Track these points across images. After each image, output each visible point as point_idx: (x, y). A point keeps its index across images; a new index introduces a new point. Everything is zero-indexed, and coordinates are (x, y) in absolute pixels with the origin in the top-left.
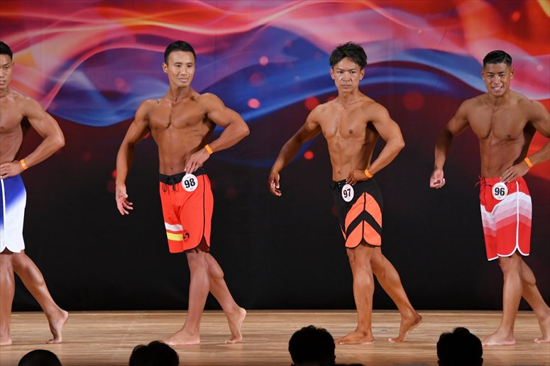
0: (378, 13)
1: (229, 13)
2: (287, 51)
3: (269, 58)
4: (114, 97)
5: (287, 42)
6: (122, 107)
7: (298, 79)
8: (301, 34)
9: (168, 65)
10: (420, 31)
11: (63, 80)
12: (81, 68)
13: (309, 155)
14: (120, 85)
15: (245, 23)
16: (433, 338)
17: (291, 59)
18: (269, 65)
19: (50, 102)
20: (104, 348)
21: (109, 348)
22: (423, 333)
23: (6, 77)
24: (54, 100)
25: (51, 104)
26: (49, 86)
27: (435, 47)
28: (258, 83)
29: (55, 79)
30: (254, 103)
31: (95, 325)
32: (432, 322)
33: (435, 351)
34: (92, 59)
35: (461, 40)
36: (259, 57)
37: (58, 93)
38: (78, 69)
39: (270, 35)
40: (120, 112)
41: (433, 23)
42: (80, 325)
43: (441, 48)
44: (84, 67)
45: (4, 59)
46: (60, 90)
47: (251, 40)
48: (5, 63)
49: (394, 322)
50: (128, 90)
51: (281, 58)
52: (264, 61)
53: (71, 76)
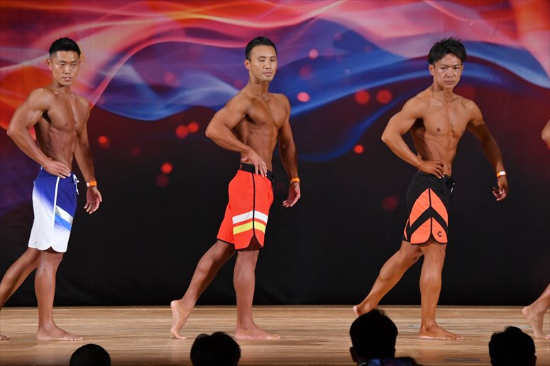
0: (429, 5)
1: (278, 6)
2: (337, 44)
3: (319, 51)
4: (163, 91)
5: (337, 35)
6: (171, 101)
7: (348, 72)
8: (351, 27)
9: (250, 61)
10: (471, 24)
11: (112, 74)
12: (130, 62)
13: (359, 149)
14: (169, 79)
15: (296, 16)
16: (485, 334)
17: (340, 52)
18: (319, 59)
19: (99, 96)
20: (153, 344)
21: (159, 343)
22: (475, 329)
23: (72, 74)
24: (102, 95)
25: (100, 98)
26: (98, 80)
27: (488, 39)
28: (307, 76)
29: (104, 73)
30: (303, 97)
31: (144, 320)
32: (483, 318)
33: (488, 347)
34: (141, 52)
35: (514, 32)
36: (310, 50)
37: (107, 87)
38: (127, 62)
39: (320, 28)
40: (169, 106)
41: (485, 15)
42: (129, 320)
43: (493, 41)
44: (134, 61)
45: (72, 56)
46: (109, 84)
47: (301, 33)
48: (73, 60)
49: (445, 318)
50: (177, 84)
51: (330, 51)
52: (313, 54)
53: (120, 70)
